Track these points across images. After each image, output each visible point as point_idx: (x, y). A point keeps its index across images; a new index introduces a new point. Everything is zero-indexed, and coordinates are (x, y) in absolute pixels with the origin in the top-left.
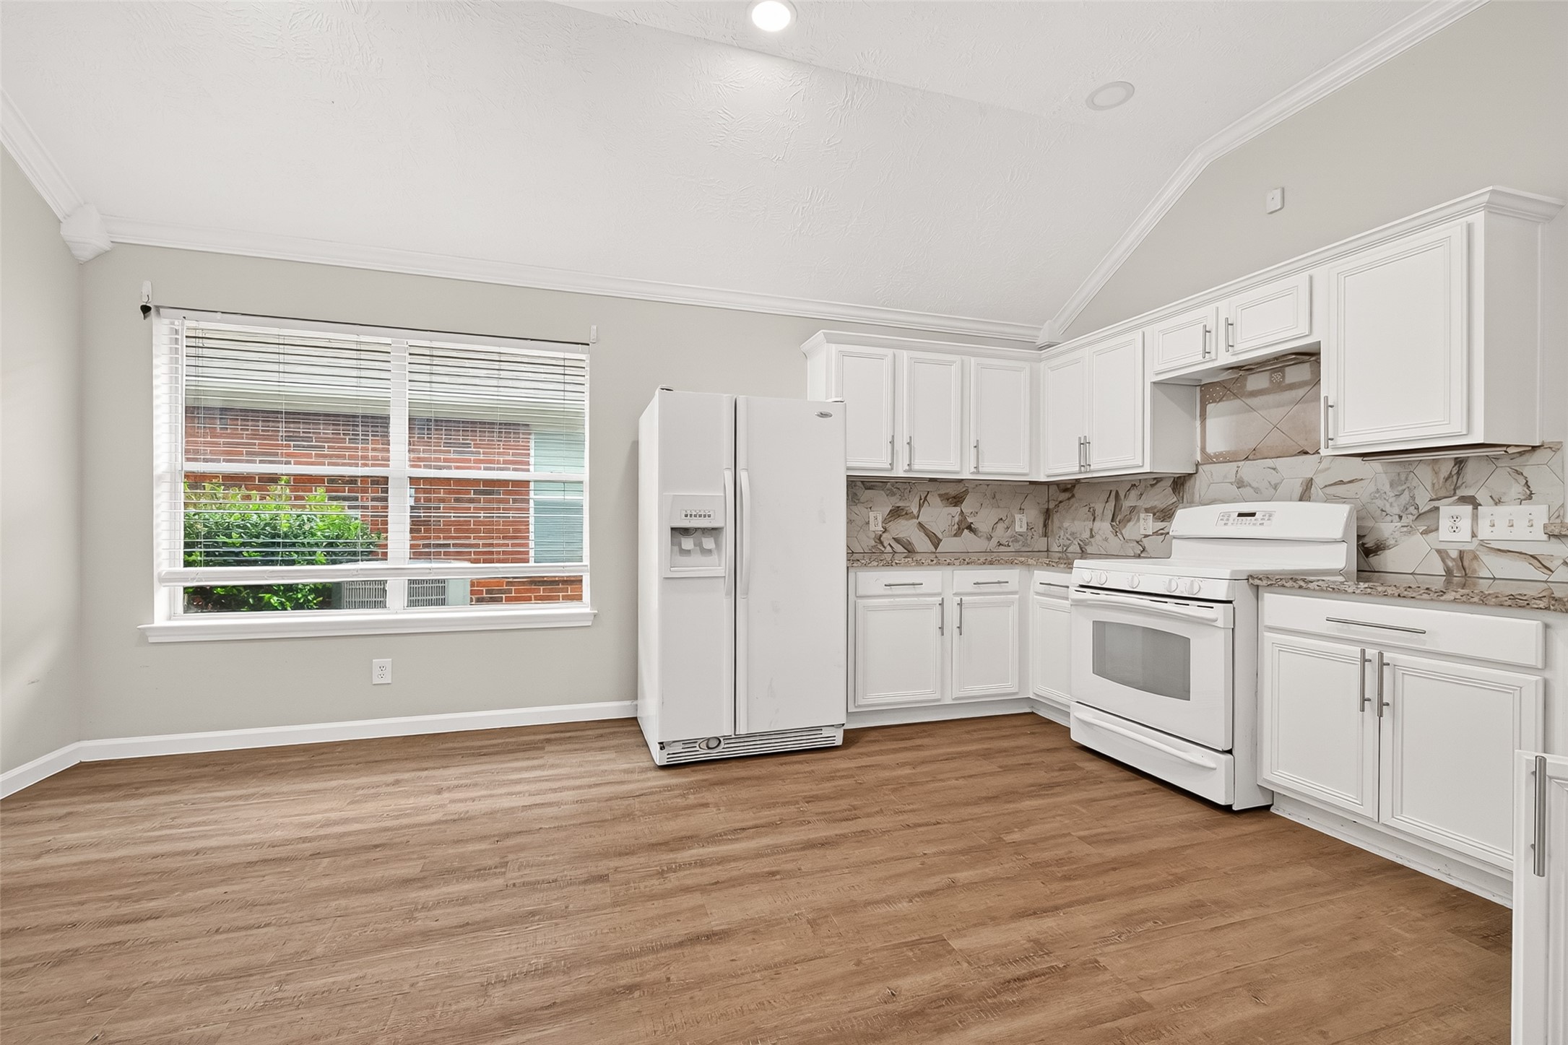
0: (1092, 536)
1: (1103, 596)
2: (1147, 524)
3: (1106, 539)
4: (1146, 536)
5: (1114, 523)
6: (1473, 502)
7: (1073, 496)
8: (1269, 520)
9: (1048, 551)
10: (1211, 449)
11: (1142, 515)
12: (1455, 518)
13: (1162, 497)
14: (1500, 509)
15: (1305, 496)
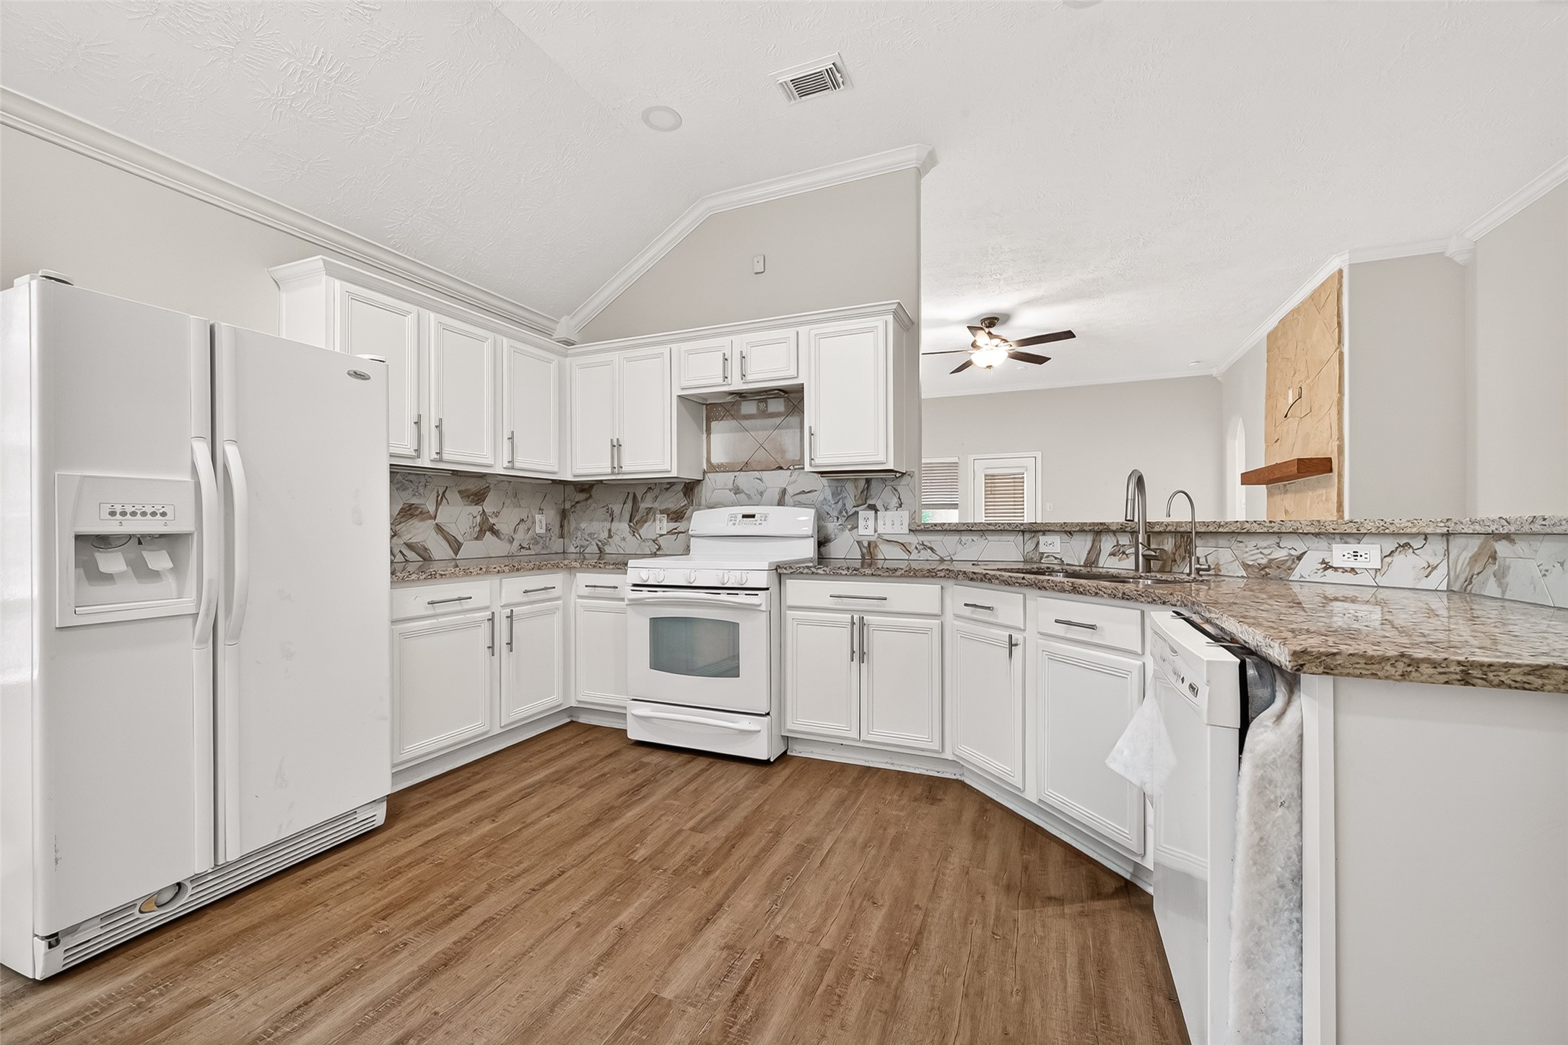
0: (610, 536)
1: (660, 593)
2: (661, 525)
3: (624, 539)
4: (661, 535)
5: (631, 524)
6: (873, 508)
7: (591, 496)
8: (765, 520)
9: (564, 552)
10: (714, 460)
11: (658, 516)
12: (866, 519)
13: (674, 501)
14: (888, 512)
15: (781, 503)
